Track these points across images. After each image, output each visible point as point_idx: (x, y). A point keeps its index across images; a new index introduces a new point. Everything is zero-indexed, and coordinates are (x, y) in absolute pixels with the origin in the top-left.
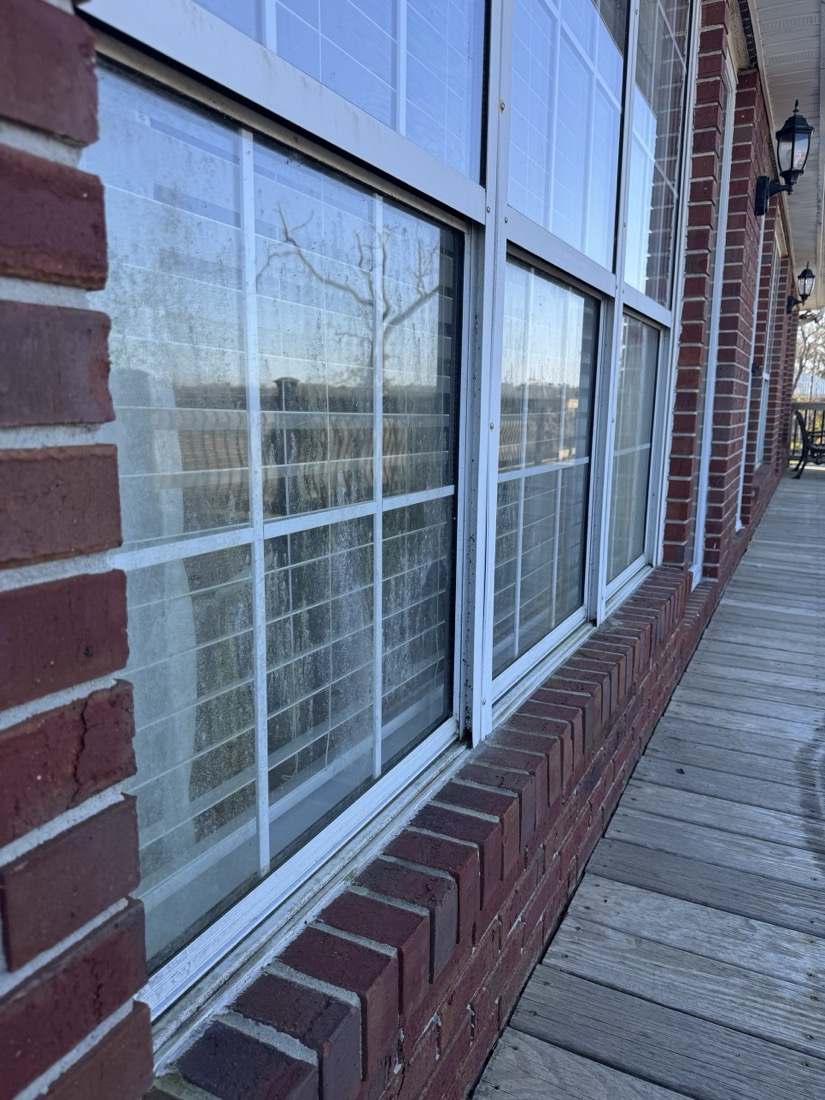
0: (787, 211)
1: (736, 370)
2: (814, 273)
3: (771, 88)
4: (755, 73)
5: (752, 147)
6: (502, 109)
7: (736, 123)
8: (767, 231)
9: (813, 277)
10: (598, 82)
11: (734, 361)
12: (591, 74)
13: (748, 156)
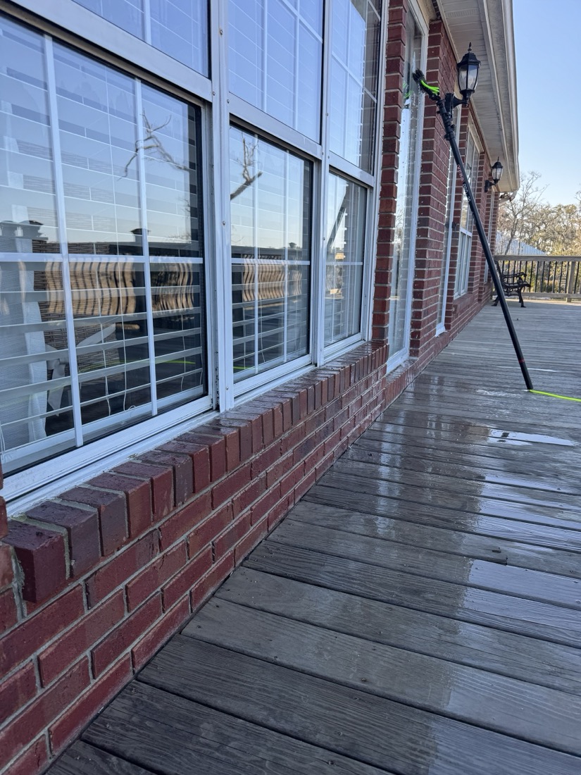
0: (479, 120)
1: (430, 221)
2: (502, 165)
3: (452, 34)
4: (440, 23)
5: (439, 73)
6: (221, 34)
7: (429, 56)
8: (462, 133)
9: (501, 167)
10: (300, 21)
11: (428, 215)
12: (295, 16)
13: (436, 79)
